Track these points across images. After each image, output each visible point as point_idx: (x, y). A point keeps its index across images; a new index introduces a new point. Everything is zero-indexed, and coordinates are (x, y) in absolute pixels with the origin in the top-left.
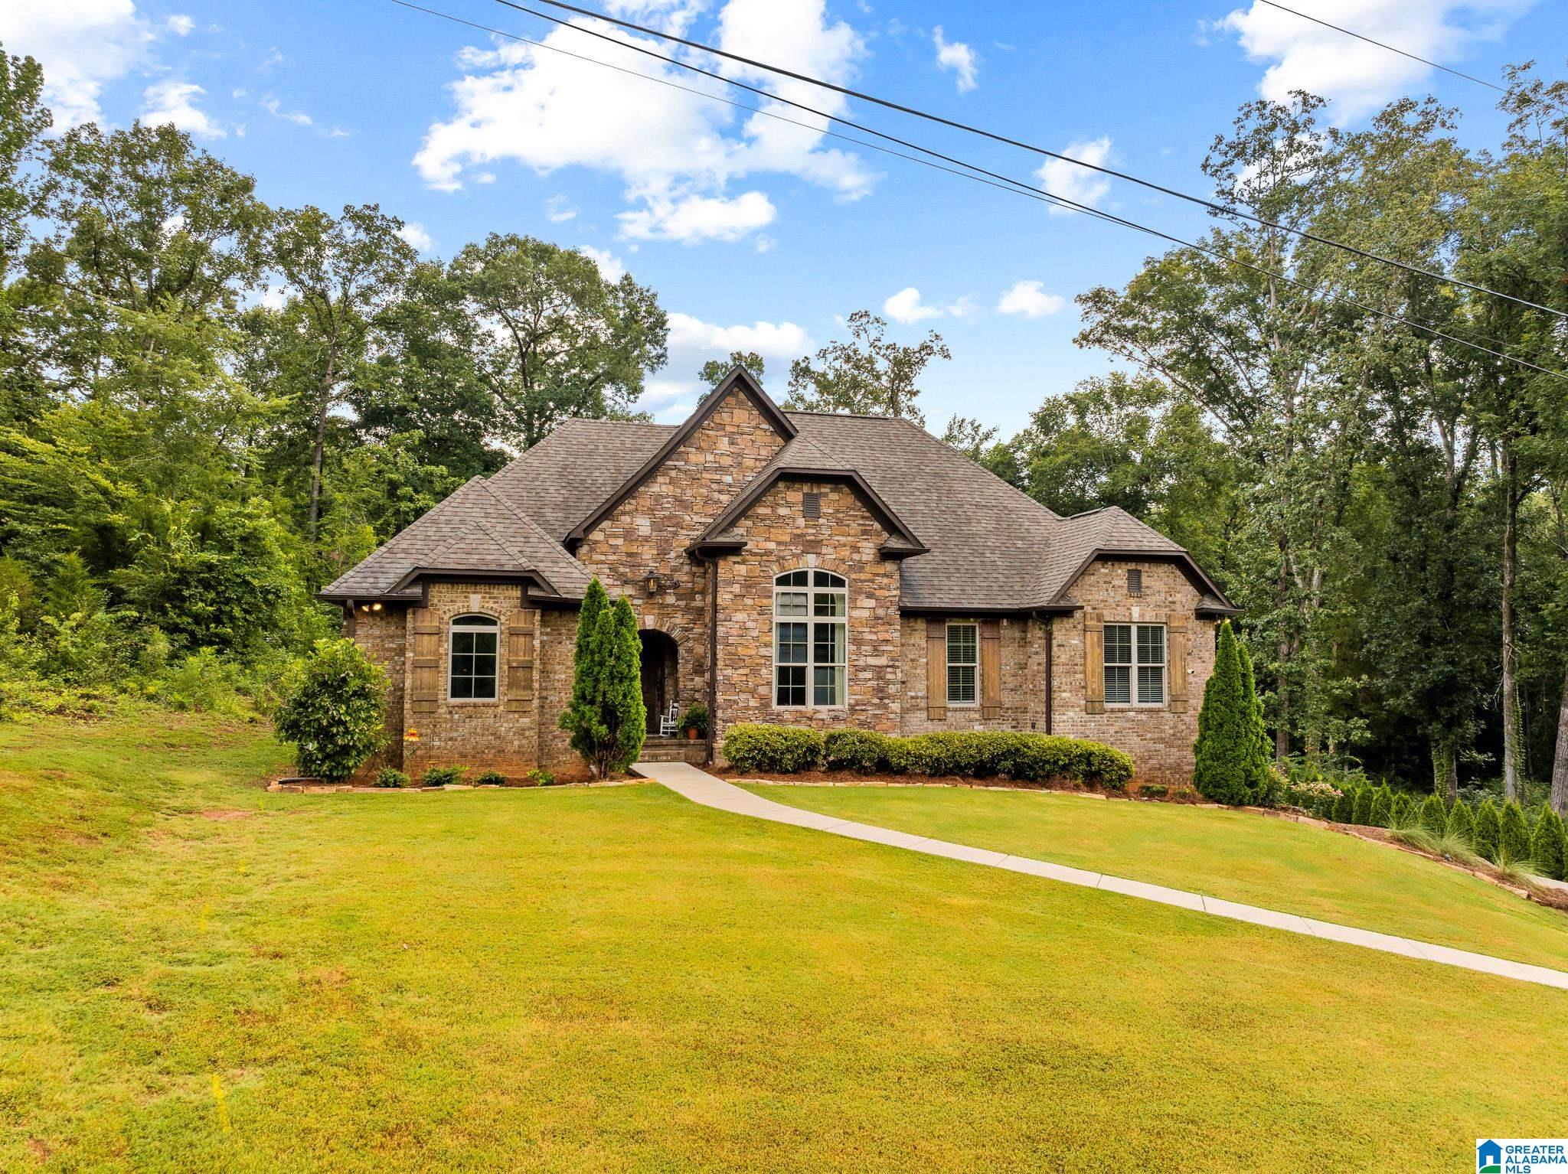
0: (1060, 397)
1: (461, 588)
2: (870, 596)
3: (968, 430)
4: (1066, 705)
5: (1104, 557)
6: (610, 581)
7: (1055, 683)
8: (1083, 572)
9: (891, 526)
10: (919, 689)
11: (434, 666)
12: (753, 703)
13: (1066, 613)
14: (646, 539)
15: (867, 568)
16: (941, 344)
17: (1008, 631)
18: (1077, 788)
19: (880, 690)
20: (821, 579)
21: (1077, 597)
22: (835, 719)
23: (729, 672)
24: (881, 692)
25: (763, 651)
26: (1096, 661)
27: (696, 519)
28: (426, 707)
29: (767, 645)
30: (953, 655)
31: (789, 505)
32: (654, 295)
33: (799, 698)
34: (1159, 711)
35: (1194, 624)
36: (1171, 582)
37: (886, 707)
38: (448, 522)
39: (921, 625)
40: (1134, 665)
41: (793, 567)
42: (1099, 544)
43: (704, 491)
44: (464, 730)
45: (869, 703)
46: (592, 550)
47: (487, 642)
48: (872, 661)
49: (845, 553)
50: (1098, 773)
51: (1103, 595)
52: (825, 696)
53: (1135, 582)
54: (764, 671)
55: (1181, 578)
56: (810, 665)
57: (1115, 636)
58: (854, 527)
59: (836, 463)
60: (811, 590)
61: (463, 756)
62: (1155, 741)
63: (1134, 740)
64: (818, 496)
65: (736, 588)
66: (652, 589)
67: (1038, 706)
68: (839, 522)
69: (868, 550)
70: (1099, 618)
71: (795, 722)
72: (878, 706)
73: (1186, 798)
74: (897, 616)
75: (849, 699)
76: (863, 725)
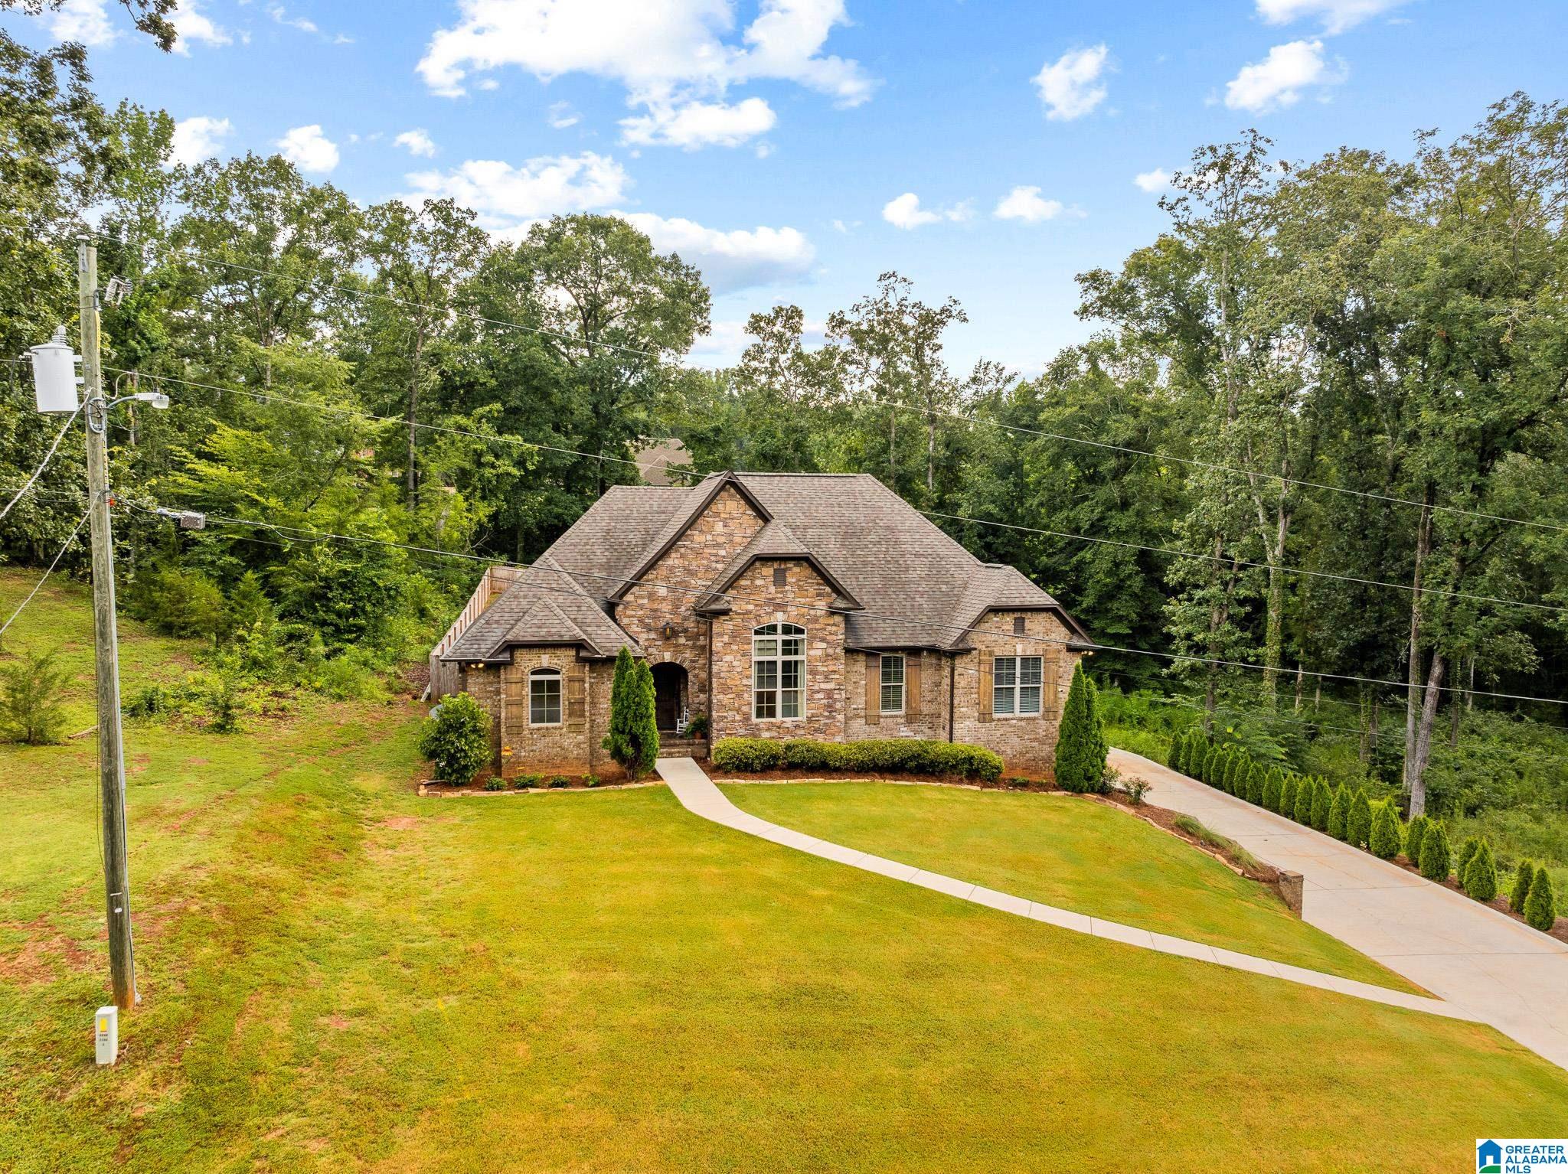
0: (1074, 347)
1: (536, 651)
2: (823, 640)
3: (993, 373)
4: (964, 717)
5: (995, 610)
7: (956, 702)
8: (979, 620)
9: (838, 591)
10: (859, 702)
11: (520, 704)
12: (738, 718)
13: (967, 651)
14: (664, 599)
15: (821, 620)
16: (958, 308)
17: (925, 659)
18: (961, 781)
19: (830, 706)
20: (787, 629)
21: (976, 640)
22: (797, 727)
23: (721, 696)
24: (830, 708)
25: (745, 682)
26: (989, 683)
27: (700, 582)
28: (515, 730)
29: (748, 677)
30: (886, 676)
31: (764, 578)
32: (699, 273)
33: (771, 713)
34: (1035, 719)
35: (1064, 655)
36: (1048, 626)
37: (834, 718)
38: (525, 597)
39: (862, 658)
40: (1018, 686)
41: (767, 621)
42: (991, 602)
43: (705, 562)
44: (540, 745)
45: (821, 715)
46: (625, 608)
47: (554, 686)
48: (823, 686)
49: (805, 610)
50: (977, 771)
51: (995, 637)
52: (790, 710)
53: (1020, 626)
54: (746, 695)
55: (1056, 621)
56: (779, 690)
57: (1004, 665)
58: (812, 591)
59: (798, 548)
60: (780, 637)
61: (540, 761)
62: (1031, 740)
63: (1015, 740)
64: (785, 570)
65: (726, 639)
66: (668, 634)
67: (945, 714)
68: (800, 588)
69: (822, 605)
70: (991, 654)
71: (768, 730)
72: (828, 717)
73: (1047, 786)
74: (843, 654)
75: (807, 713)
76: (817, 730)
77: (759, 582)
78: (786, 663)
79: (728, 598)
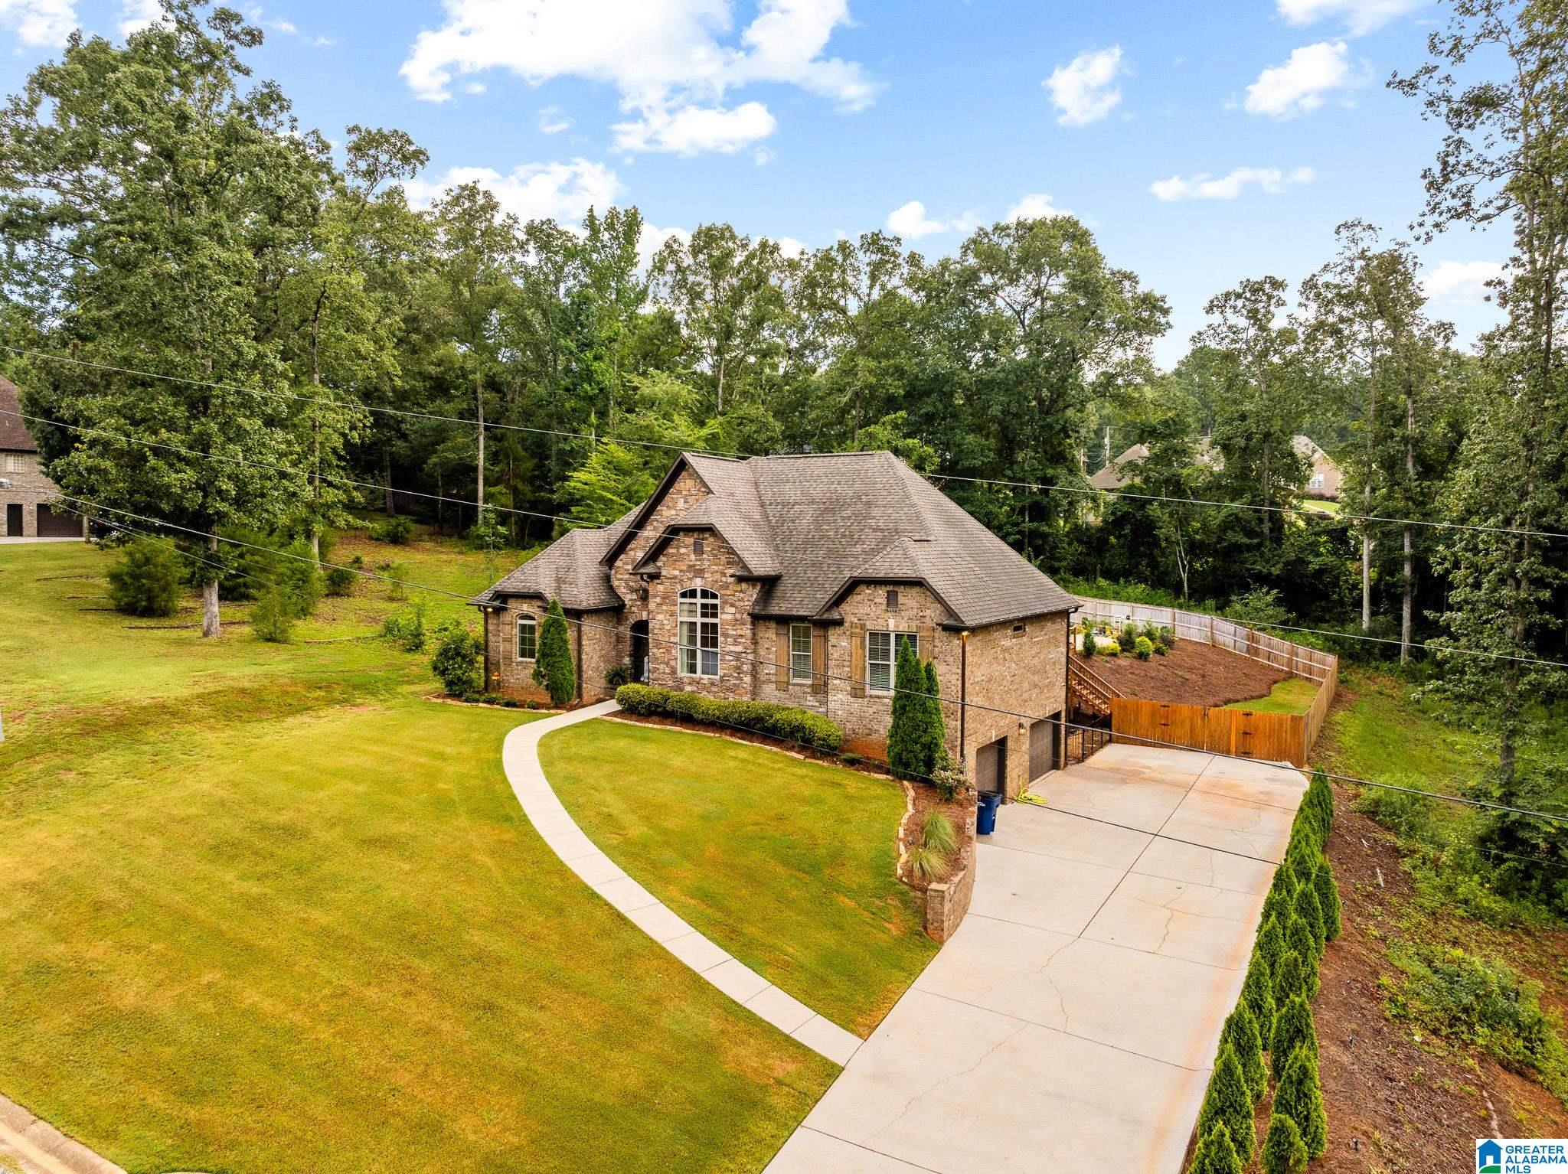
1: (519, 600)
2: (732, 605)
4: (837, 690)
5: (863, 582)
6: (627, 592)
7: (829, 673)
9: (741, 560)
10: (771, 668)
11: (513, 641)
12: (667, 670)
13: (839, 623)
15: (730, 587)
18: (792, 748)
19: (738, 668)
20: (705, 594)
22: (713, 684)
23: (652, 650)
24: (738, 670)
25: (672, 639)
26: (863, 657)
28: (509, 662)
29: (675, 635)
30: (796, 646)
31: (687, 547)
33: (695, 670)
35: (939, 633)
36: (922, 601)
37: (741, 679)
39: (773, 625)
40: (892, 663)
41: (689, 586)
42: (854, 572)
44: (523, 675)
45: (731, 675)
46: (616, 572)
47: (532, 629)
48: (733, 648)
49: (718, 576)
51: (867, 610)
52: (707, 668)
53: (892, 600)
54: (673, 651)
55: (930, 597)
56: (698, 648)
57: (879, 638)
58: (723, 560)
60: (699, 601)
63: (888, 719)
64: (700, 541)
65: (658, 600)
66: (643, 596)
68: (713, 556)
69: (729, 576)
70: (863, 627)
71: (689, 684)
72: (737, 678)
73: (880, 768)
74: (749, 619)
75: (720, 672)
76: (728, 689)
77: (683, 551)
78: (704, 625)
79: (659, 564)
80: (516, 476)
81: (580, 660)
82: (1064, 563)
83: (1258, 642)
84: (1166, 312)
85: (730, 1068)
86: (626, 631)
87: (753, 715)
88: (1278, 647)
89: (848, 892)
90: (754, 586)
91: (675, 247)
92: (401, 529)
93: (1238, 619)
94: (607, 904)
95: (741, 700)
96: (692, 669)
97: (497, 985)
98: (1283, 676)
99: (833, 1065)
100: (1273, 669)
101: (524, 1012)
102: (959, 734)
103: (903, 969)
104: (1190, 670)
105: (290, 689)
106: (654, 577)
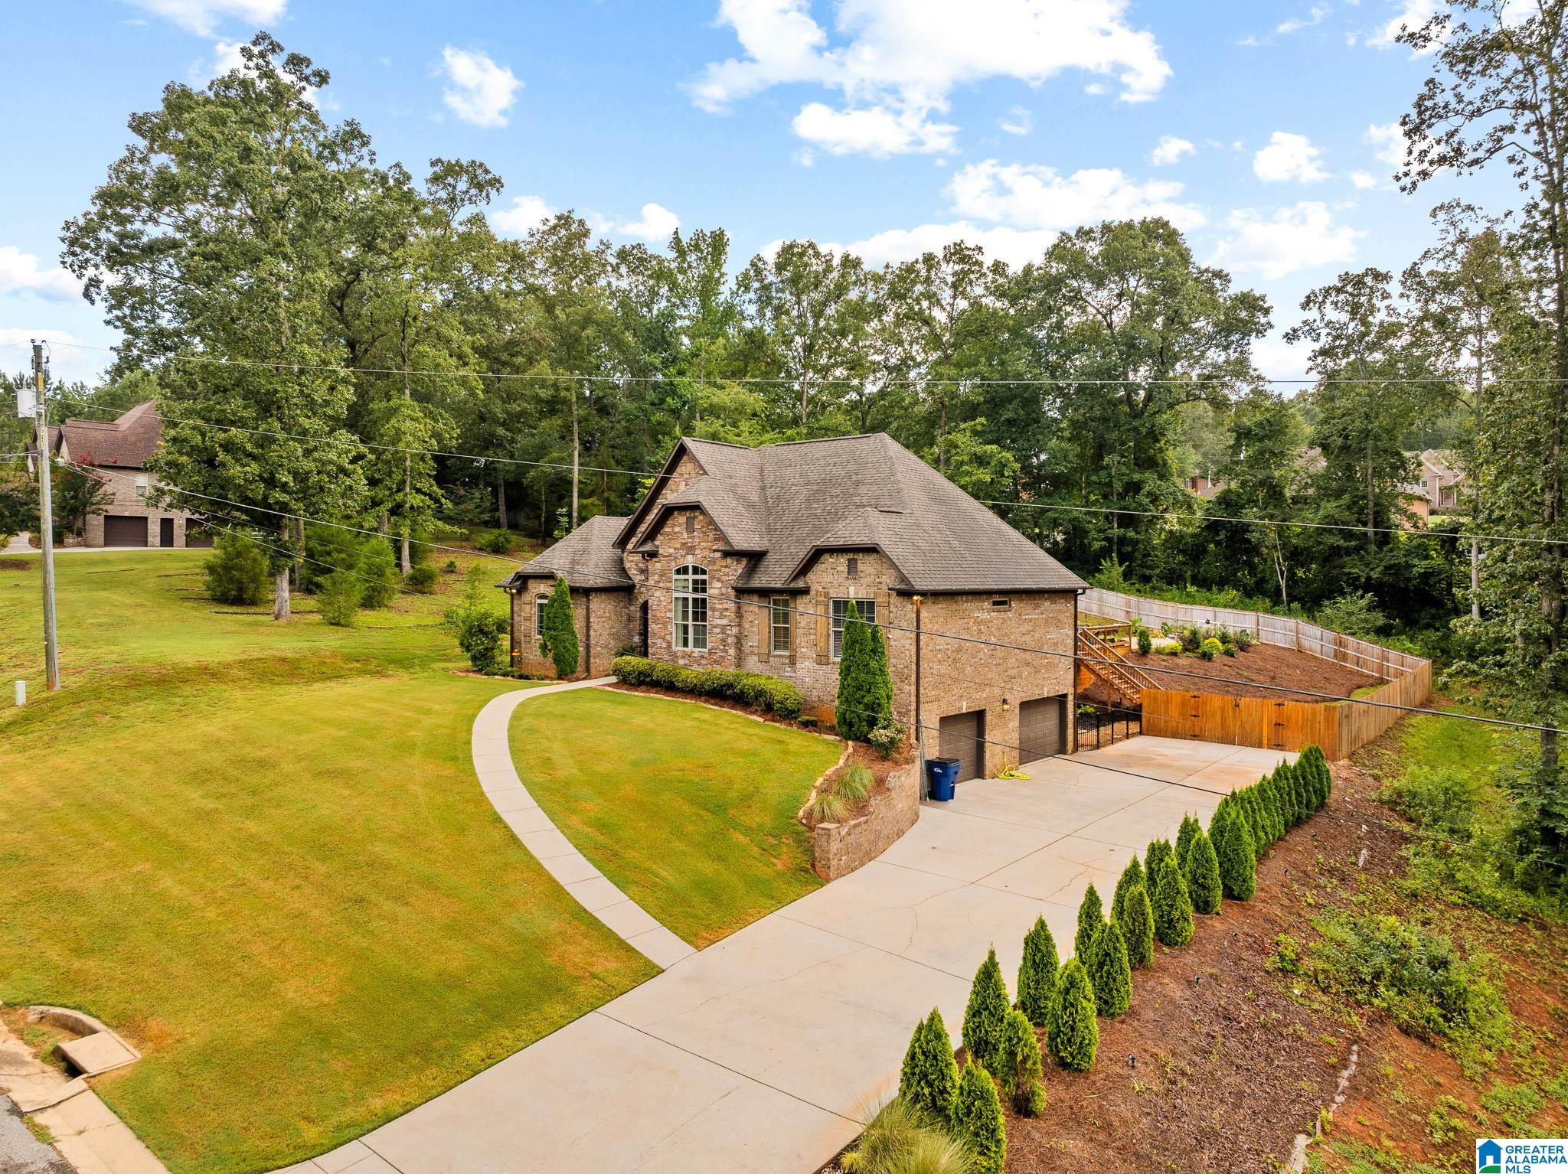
2: (719, 580)
4: (805, 657)
5: (825, 550)
6: (635, 572)
7: (798, 641)
8: (809, 562)
10: (754, 641)
11: (529, 620)
12: (664, 645)
13: (805, 591)
15: (717, 562)
19: (724, 640)
20: (696, 570)
21: (811, 581)
22: (702, 657)
23: (653, 626)
24: (724, 642)
25: (669, 615)
26: (824, 627)
28: (527, 639)
29: (670, 611)
30: (776, 617)
31: (680, 525)
33: (687, 644)
35: (895, 599)
36: (879, 567)
37: (727, 651)
39: (755, 598)
41: (682, 563)
42: (815, 542)
44: (540, 651)
45: (718, 648)
48: (719, 622)
49: (707, 553)
51: (830, 578)
52: (698, 642)
53: (852, 568)
54: (669, 626)
55: (885, 563)
56: (690, 623)
57: (840, 608)
58: (711, 536)
59: (695, 498)
60: (691, 577)
61: (539, 664)
64: (692, 518)
65: (656, 577)
68: (702, 534)
69: (718, 551)
70: (827, 595)
71: (683, 657)
72: (723, 651)
73: (831, 730)
74: (732, 593)
75: (709, 645)
76: (715, 661)
77: (677, 529)
78: (695, 600)
79: (657, 543)
80: (610, 489)
81: (588, 636)
82: (1157, 571)
83: (1346, 647)
84: (1267, 311)
85: (551, 961)
86: (635, 609)
87: (724, 682)
88: (1368, 651)
89: (747, 831)
90: (739, 562)
91: (760, 264)
92: (501, 539)
93: (1328, 624)
94: (506, 827)
95: (726, 671)
96: (685, 644)
97: (376, 884)
98: (1371, 681)
99: (653, 966)
100: (1362, 675)
101: (388, 906)
102: (913, 699)
103: (773, 898)
104: (1259, 671)
105: (328, 660)
106: (653, 555)
